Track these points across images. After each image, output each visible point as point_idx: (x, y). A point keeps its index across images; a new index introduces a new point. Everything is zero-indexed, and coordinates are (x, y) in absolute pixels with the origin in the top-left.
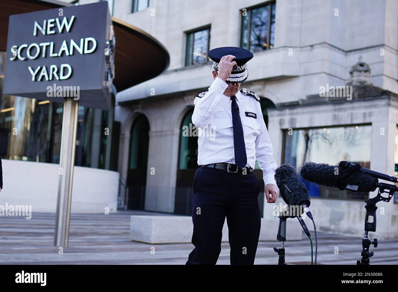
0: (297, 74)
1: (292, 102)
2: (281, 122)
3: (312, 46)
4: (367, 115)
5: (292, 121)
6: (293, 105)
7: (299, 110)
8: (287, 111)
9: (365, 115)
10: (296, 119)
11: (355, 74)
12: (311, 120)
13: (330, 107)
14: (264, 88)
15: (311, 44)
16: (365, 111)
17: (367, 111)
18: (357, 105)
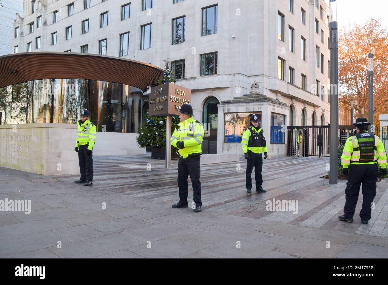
0: (228, 87)
1: (228, 101)
2: (224, 110)
3: (234, 74)
4: (260, 108)
5: (229, 109)
6: (228, 102)
7: (231, 105)
8: (226, 105)
9: (259, 108)
10: (230, 109)
11: (253, 88)
12: (237, 109)
13: (245, 104)
14: (213, 92)
15: (234, 73)
16: (259, 106)
17: (260, 106)
18: (255, 103)
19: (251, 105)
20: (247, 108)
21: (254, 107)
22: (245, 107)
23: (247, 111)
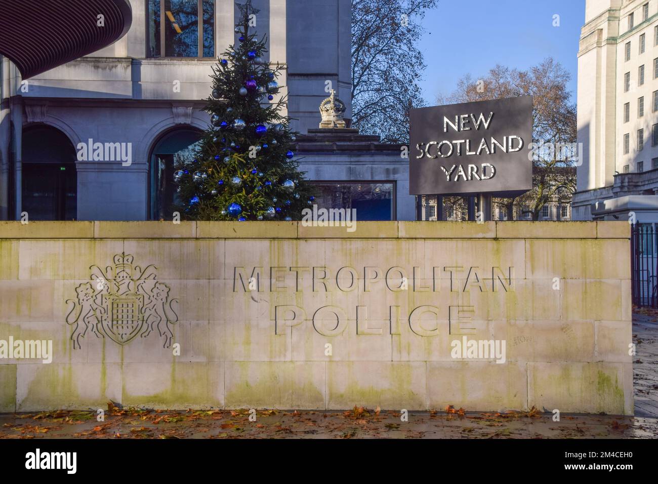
4: (391, 172)
9: (388, 170)
16: (388, 167)
17: (391, 167)
18: (378, 158)
19: (363, 163)
20: (350, 171)
21: (372, 168)
22: (344, 168)
23: (352, 179)
